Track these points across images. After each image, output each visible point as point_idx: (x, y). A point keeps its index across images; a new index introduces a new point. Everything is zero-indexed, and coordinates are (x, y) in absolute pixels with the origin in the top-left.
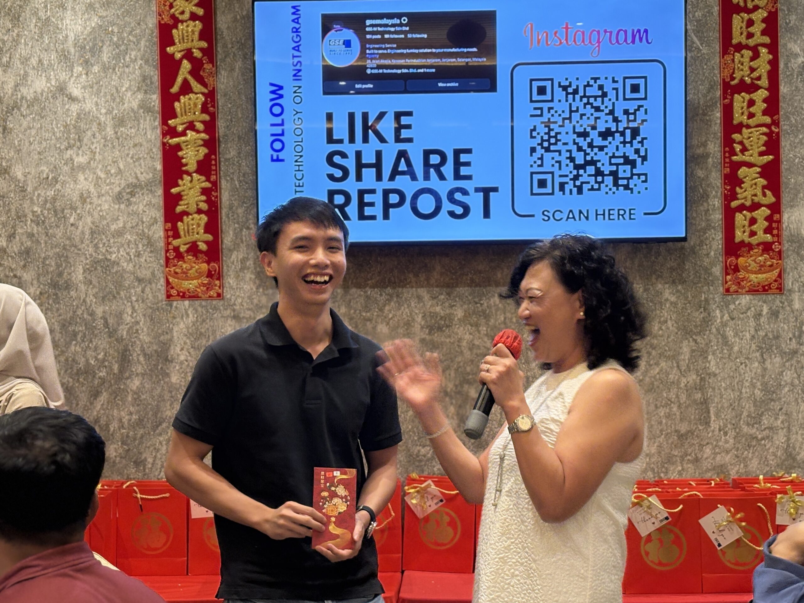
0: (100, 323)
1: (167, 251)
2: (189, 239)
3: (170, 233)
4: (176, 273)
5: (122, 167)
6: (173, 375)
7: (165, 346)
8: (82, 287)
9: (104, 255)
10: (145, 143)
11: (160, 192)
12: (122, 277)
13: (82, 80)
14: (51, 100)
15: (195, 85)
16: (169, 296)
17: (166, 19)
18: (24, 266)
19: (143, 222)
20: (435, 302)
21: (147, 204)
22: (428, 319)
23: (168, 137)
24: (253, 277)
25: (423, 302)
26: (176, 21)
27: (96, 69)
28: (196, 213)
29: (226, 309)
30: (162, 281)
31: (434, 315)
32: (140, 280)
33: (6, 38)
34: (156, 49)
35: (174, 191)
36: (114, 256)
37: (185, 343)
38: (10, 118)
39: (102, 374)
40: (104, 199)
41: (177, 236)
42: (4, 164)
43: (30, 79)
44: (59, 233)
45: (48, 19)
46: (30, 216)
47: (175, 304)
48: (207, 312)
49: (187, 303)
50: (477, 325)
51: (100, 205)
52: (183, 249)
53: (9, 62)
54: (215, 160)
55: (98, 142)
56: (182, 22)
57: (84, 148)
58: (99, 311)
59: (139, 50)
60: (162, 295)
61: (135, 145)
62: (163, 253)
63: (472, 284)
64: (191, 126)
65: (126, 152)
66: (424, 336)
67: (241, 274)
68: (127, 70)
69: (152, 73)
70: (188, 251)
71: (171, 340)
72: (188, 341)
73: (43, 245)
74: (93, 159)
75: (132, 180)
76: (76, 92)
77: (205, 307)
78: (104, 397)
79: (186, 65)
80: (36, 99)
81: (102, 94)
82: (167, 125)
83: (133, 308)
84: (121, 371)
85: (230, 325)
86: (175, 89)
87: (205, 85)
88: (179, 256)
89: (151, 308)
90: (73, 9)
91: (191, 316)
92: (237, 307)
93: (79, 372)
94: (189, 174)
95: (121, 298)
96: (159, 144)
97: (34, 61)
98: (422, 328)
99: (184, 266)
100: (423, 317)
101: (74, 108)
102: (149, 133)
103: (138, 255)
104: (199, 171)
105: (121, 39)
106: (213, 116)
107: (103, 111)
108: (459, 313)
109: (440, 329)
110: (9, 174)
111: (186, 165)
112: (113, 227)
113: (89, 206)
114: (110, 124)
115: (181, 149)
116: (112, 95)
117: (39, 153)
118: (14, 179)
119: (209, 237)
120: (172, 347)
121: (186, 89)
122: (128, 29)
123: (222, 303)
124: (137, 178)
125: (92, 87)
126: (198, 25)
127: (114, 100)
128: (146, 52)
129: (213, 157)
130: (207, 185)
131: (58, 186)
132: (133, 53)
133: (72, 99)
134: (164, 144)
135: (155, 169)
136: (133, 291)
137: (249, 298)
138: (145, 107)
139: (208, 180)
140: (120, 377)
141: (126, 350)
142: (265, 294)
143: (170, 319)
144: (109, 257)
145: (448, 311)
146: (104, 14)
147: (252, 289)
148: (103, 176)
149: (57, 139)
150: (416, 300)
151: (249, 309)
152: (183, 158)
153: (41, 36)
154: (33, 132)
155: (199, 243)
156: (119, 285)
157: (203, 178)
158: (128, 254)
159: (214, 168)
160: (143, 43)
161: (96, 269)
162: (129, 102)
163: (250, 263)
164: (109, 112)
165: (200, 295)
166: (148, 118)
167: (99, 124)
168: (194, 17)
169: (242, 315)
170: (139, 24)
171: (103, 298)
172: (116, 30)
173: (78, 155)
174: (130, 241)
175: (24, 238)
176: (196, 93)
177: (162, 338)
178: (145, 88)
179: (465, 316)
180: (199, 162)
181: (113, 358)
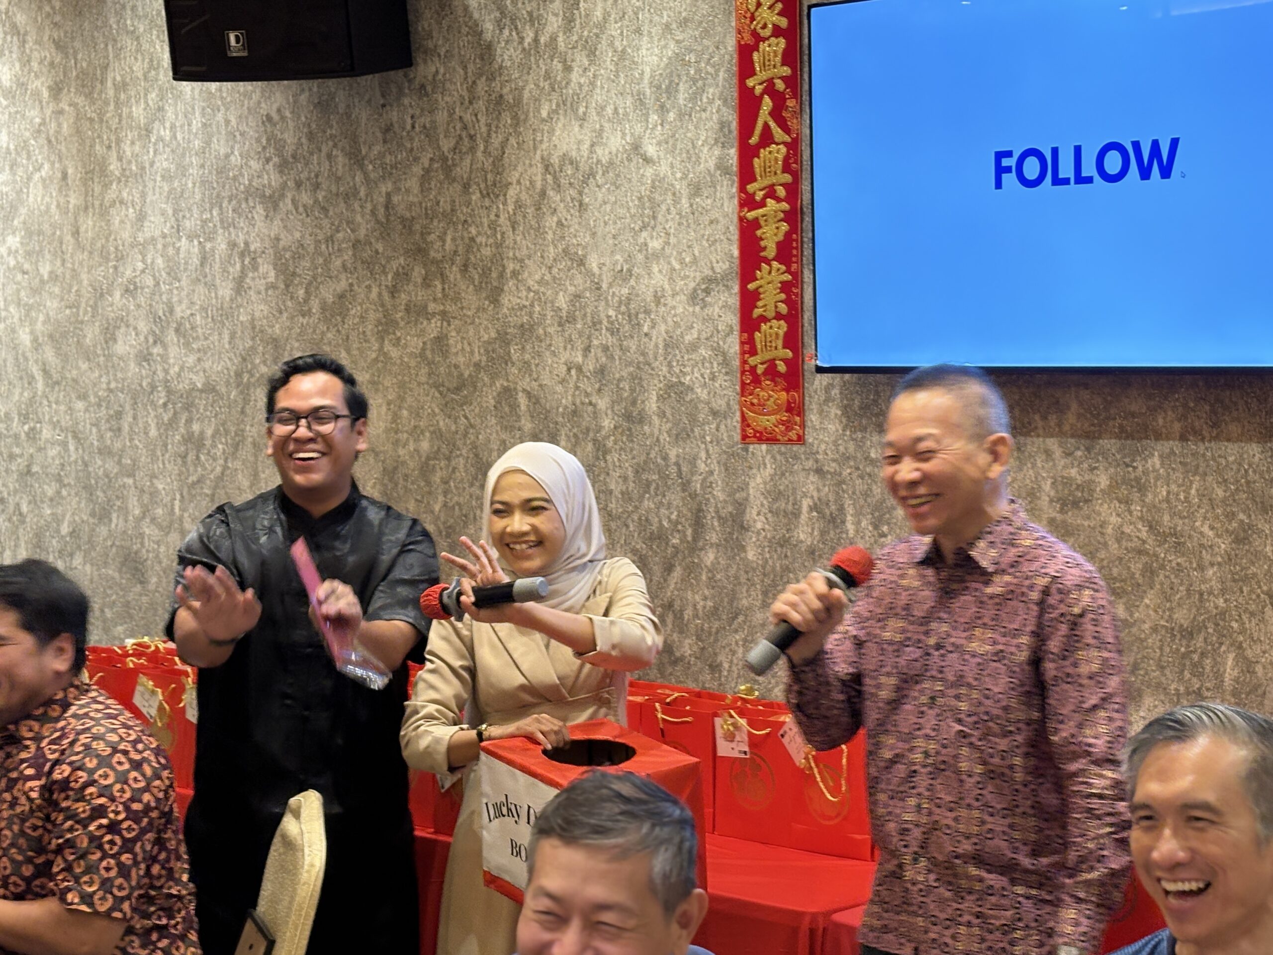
0: (673, 470)
1: (743, 372)
2: (768, 356)
3: (747, 347)
4: (752, 404)
5: (697, 253)
6: (748, 548)
7: (741, 506)
8: (656, 420)
9: (678, 377)
10: (721, 219)
11: (736, 289)
12: (697, 408)
13: (657, 133)
14: (626, 163)
15: (778, 133)
16: (744, 437)
17: (748, 39)
18: (600, 390)
19: (718, 332)
20: (1068, 461)
21: (723, 306)
22: (1060, 488)
23: (746, 209)
24: (839, 412)
25: (1053, 460)
26: (758, 39)
27: (671, 116)
28: (775, 318)
29: (807, 459)
30: (738, 414)
31: (1067, 482)
32: (715, 413)
33: (582, 80)
34: (735, 81)
35: (751, 286)
36: (688, 378)
37: (762, 505)
38: (586, 190)
39: (675, 541)
40: (678, 298)
41: (753, 352)
42: (580, 253)
43: (605, 135)
44: (632, 345)
45: (624, 51)
46: (605, 322)
47: (751, 447)
48: (787, 461)
49: (764, 447)
50: (1127, 502)
51: (674, 308)
52: (760, 369)
53: (585, 114)
54: (797, 241)
55: (673, 219)
56: (764, 39)
57: (659, 228)
58: (673, 453)
59: (717, 85)
60: (737, 437)
61: (711, 222)
62: (739, 375)
63: (1123, 434)
64: (771, 193)
65: (702, 232)
66: (1054, 515)
67: (825, 408)
68: (704, 115)
69: (730, 118)
70: (765, 373)
71: (747, 499)
72: (765, 502)
73: (617, 362)
74: (667, 243)
75: (708, 272)
76: (651, 150)
77: (784, 454)
78: (678, 572)
79: (767, 104)
80: (611, 163)
81: (677, 152)
82: (746, 193)
83: (707, 451)
84: (695, 539)
85: (812, 483)
86: (754, 140)
87: (786, 130)
88: (756, 381)
89: (725, 452)
90: (650, 32)
91: (768, 466)
92: (820, 457)
93: (652, 538)
94: (768, 262)
95: (695, 437)
96: (736, 220)
97: (609, 110)
98: (1051, 501)
99: (762, 394)
100: (1053, 483)
101: (649, 172)
102: (726, 204)
103: (713, 378)
104: (779, 258)
105: (698, 71)
106: (796, 176)
107: (679, 175)
108: (1103, 481)
109: (1075, 504)
110: (584, 265)
111: (764, 249)
112: (688, 338)
113: (663, 309)
114: (685, 192)
115: (759, 227)
116: (688, 152)
117: (614, 237)
118: (590, 273)
119: (789, 354)
120: (748, 510)
121: (767, 138)
122: (706, 57)
123: (803, 449)
124: (712, 268)
125: (667, 143)
126: (782, 42)
127: (689, 158)
128: (724, 86)
129: (794, 236)
130: (787, 277)
131: (632, 282)
132: (711, 90)
133: (647, 160)
134: (741, 219)
135: (732, 257)
136: (707, 428)
137: (835, 443)
138: (721, 166)
139: (788, 271)
140: (694, 547)
141: (700, 510)
142: (853, 440)
143: (746, 469)
144: (682, 380)
145: (1087, 477)
146: (680, 38)
147: (837, 431)
148: (677, 267)
149: (632, 216)
150: (1044, 457)
151: (834, 460)
152: (762, 239)
153: (617, 76)
154: (608, 207)
155: (777, 362)
156: (693, 418)
157: (783, 268)
158: (702, 375)
159: (795, 252)
160: (721, 74)
161: (670, 396)
162: (706, 161)
163: (835, 392)
164: (685, 176)
165: (779, 437)
166: (725, 183)
167: (674, 194)
168: (777, 32)
169: (826, 468)
170: (718, 48)
171: (677, 435)
172: (693, 60)
173: (652, 238)
174: (704, 358)
175: (600, 354)
176: (777, 144)
177: (737, 495)
178: (722, 140)
179: (1110, 486)
180: (779, 244)
181: (686, 520)
